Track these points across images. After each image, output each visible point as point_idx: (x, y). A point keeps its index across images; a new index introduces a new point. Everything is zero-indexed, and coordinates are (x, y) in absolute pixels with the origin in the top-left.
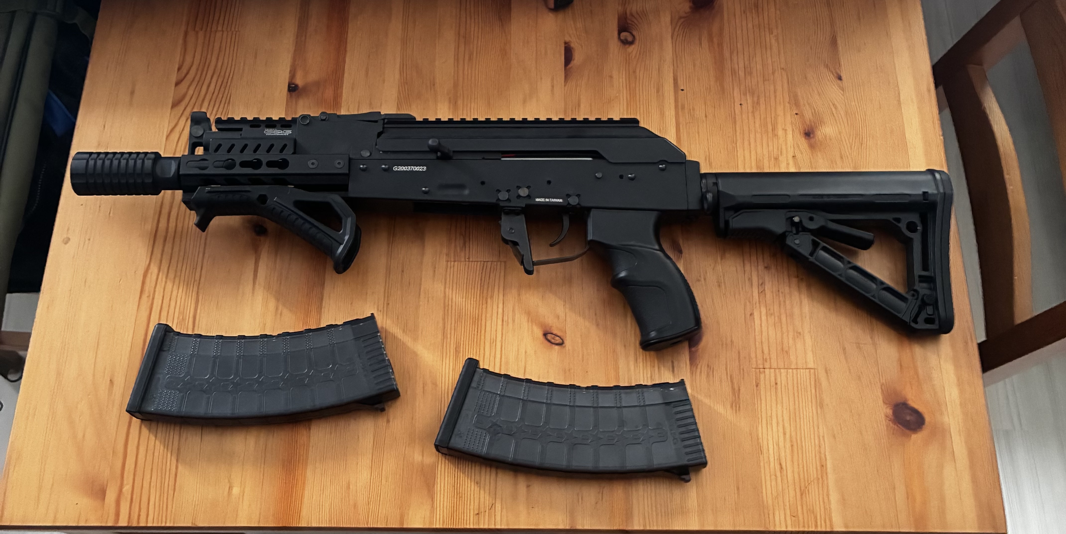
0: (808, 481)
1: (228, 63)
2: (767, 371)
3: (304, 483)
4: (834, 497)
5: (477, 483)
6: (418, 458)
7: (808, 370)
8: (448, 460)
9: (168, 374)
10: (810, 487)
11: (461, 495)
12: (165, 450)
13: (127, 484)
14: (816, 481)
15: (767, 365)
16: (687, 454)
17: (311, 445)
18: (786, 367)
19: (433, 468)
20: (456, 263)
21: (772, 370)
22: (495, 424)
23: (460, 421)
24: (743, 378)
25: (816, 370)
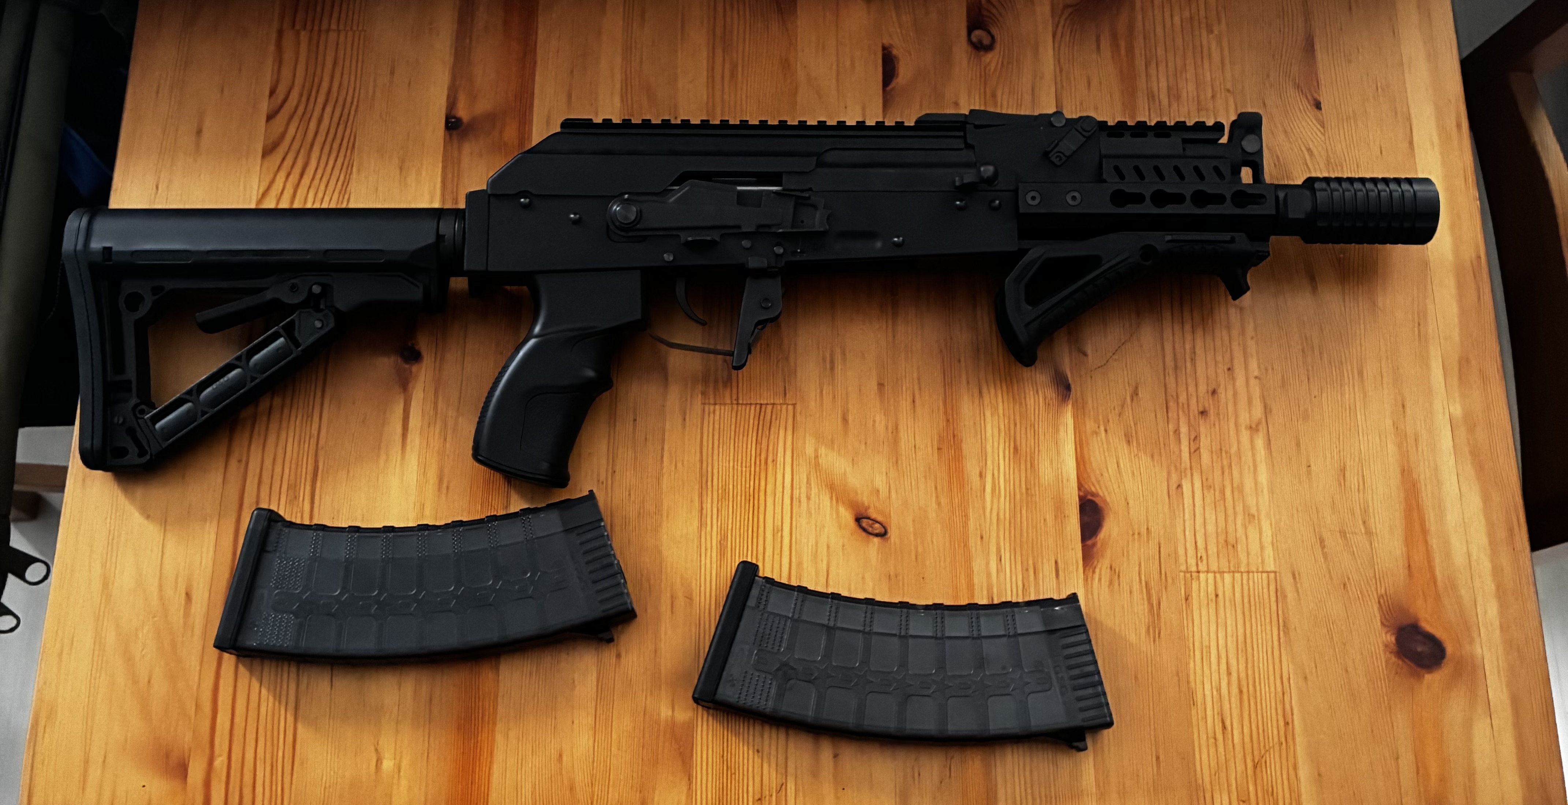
0: (1265, 746)
1: (349, 81)
2: (1202, 576)
3: (492, 753)
4: (1304, 772)
5: (758, 751)
6: (665, 712)
7: (1265, 575)
8: (713, 716)
9: (277, 588)
10: (1268, 756)
11: (733, 771)
12: (277, 704)
13: (220, 756)
14: (1277, 747)
15: (1203, 567)
16: (1082, 710)
17: (500, 694)
18: (1232, 569)
19: (689, 728)
20: (717, 407)
21: (1211, 576)
22: (785, 664)
23: (731, 660)
24: (1166, 588)
25: (1278, 574)
